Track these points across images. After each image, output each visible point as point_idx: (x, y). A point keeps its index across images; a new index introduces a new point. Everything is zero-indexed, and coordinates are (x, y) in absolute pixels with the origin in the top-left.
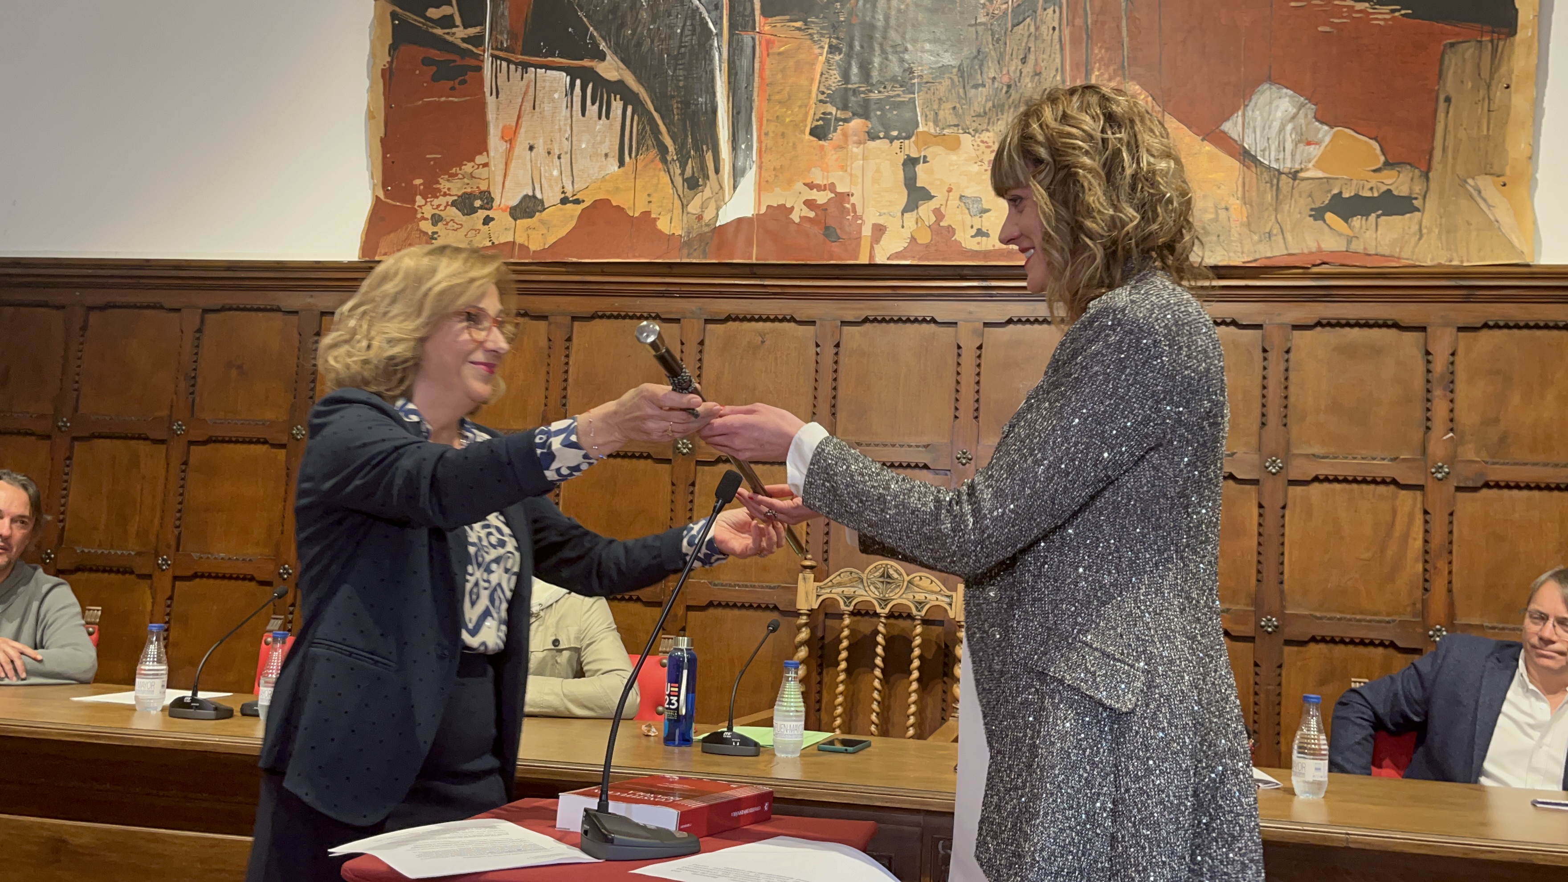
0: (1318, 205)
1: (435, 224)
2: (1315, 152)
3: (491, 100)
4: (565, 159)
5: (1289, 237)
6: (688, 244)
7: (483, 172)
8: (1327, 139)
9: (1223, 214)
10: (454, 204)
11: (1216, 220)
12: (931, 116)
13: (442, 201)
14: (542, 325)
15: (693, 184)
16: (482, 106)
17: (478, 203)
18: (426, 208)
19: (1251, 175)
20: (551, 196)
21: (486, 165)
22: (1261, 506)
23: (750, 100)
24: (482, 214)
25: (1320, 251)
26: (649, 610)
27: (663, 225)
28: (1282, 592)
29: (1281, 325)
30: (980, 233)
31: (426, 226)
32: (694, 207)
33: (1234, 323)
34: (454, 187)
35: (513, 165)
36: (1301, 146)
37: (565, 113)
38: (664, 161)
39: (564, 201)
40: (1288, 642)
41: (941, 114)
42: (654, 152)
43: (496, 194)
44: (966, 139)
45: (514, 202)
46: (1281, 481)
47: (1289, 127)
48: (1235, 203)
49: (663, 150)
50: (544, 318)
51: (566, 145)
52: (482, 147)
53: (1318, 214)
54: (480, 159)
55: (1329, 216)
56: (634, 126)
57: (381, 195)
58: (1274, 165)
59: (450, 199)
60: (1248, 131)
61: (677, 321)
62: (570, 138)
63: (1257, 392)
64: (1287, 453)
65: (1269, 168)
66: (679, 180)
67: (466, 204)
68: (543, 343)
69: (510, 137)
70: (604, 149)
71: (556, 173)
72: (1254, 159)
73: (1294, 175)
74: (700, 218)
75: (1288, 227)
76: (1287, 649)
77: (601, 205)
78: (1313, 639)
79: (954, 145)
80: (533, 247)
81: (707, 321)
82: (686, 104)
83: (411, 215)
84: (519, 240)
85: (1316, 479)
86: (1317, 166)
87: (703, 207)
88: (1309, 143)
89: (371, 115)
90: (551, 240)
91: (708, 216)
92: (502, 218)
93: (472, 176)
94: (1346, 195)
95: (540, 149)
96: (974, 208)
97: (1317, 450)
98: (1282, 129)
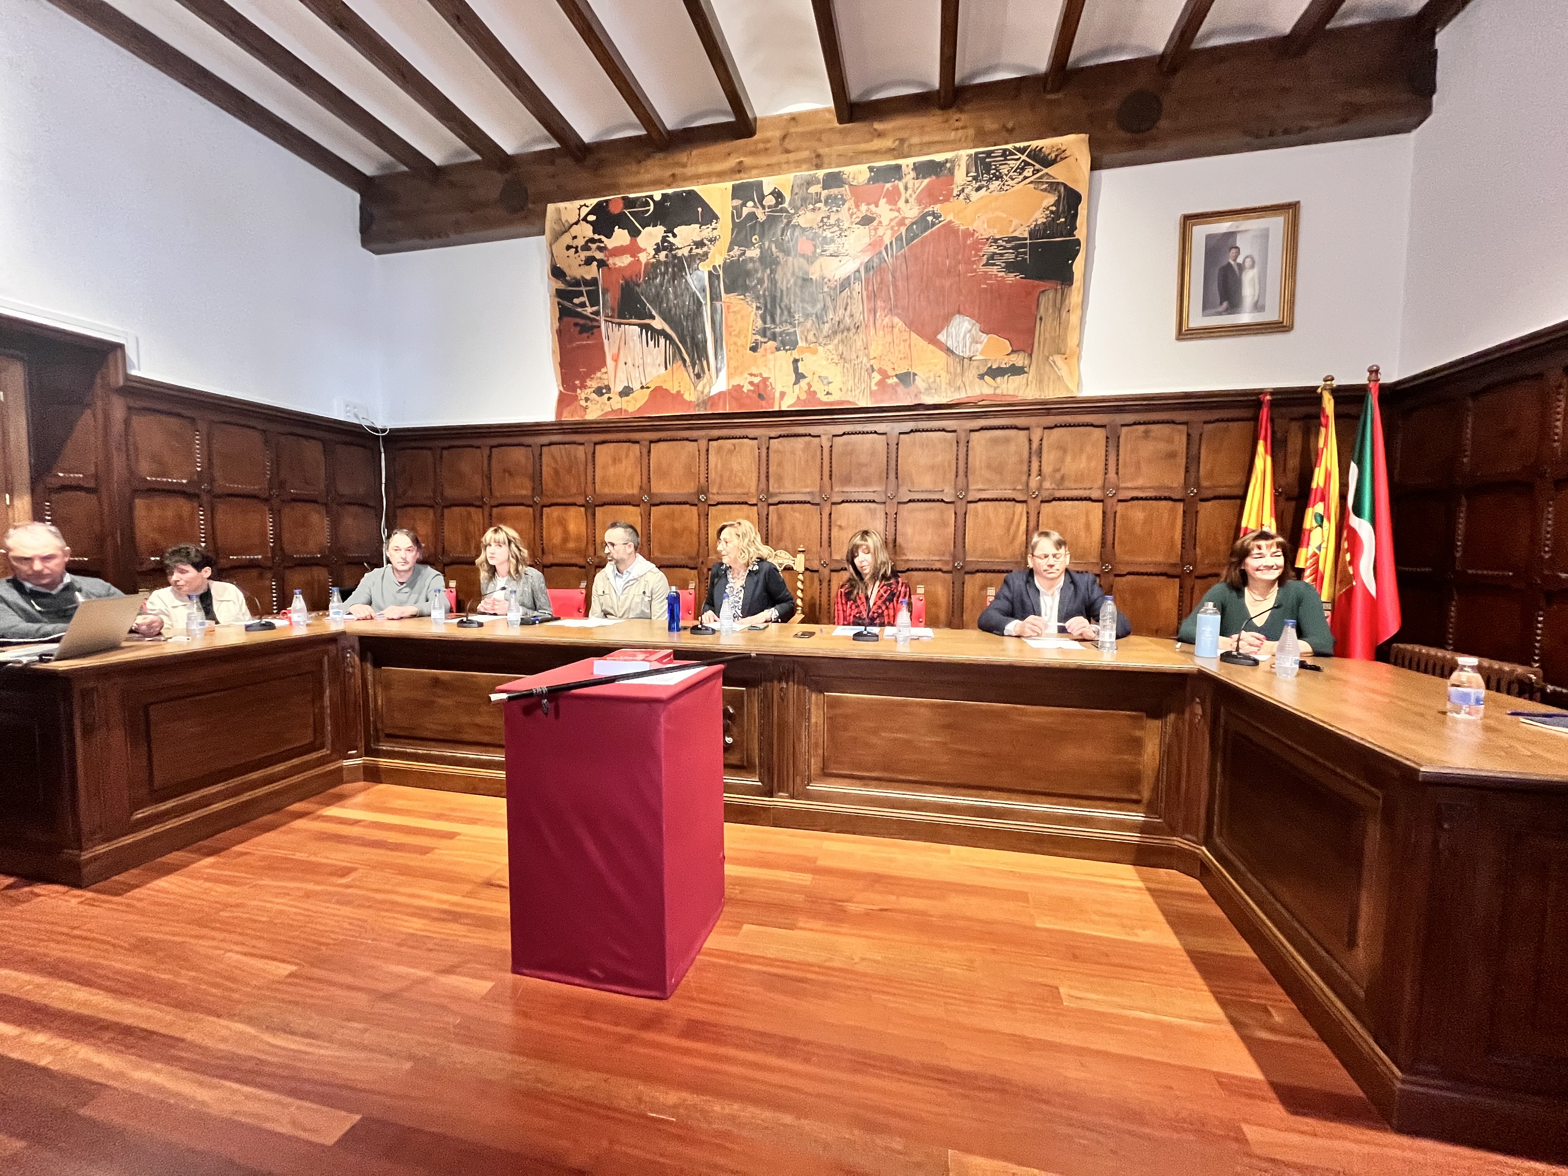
0: (981, 372)
1: (586, 401)
2: (980, 347)
3: (606, 341)
4: (641, 368)
5: (968, 388)
6: (698, 405)
7: (605, 376)
8: (986, 340)
9: (938, 379)
10: (594, 392)
11: (935, 382)
12: (804, 338)
13: (589, 391)
14: (637, 446)
15: (698, 376)
16: (602, 344)
17: (604, 391)
18: (582, 394)
19: (951, 360)
20: (636, 386)
21: (606, 373)
22: (955, 513)
23: (721, 335)
24: (606, 396)
25: (982, 394)
26: (692, 571)
27: (687, 397)
28: (964, 551)
29: (965, 430)
30: (828, 393)
31: (583, 403)
32: (700, 387)
33: (944, 430)
34: (593, 384)
35: (618, 371)
36: (973, 345)
37: (639, 345)
38: (685, 365)
39: (642, 388)
40: (967, 573)
41: (808, 338)
42: (680, 362)
43: (612, 386)
44: (820, 349)
45: (620, 389)
46: (964, 501)
47: (968, 335)
48: (943, 374)
49: (684, 361)
50: (638, 442)
51: (641, 361)
52: (604, 364)
53: (981, 377)
54: (603, 370)
55: (986, 377)
56: (670, 350)
57: (562, 389)
58: (961, 354)
59: (592, 390)
60: (950, 339)
61: (696, 441)
62: (643, 358)
63: (954, 461)
64: (967, 489)
65: (958, 356)
66: (692, 375)
67: (599, 392)
68: (638, 454)
69: (616, 360)
70: (658, 362)
71: (638, 375)
72: (952, 352)
73: (970, 359)
74: (702, 392)
75: (967, 384)
76: (967, 576)
77: (658, 389)
78: (977, 571)
79: (815, 352)
80: (631, 410)
81: (709, 440)
82: (693, 338)
83: (576, 398)
84: (624, 407)
85: (980, 500)
86: (981, 354)
87: (704, 387)
88: (977, 343)
89: (554, 352)
90: (638, 407)
91: (706, 392)
92: (616, 398)
93: (601, 378)
94: (994, 367)
95: (630, 363)
96: (825, 382)
97: (980, 486)
98: (964, 337)
